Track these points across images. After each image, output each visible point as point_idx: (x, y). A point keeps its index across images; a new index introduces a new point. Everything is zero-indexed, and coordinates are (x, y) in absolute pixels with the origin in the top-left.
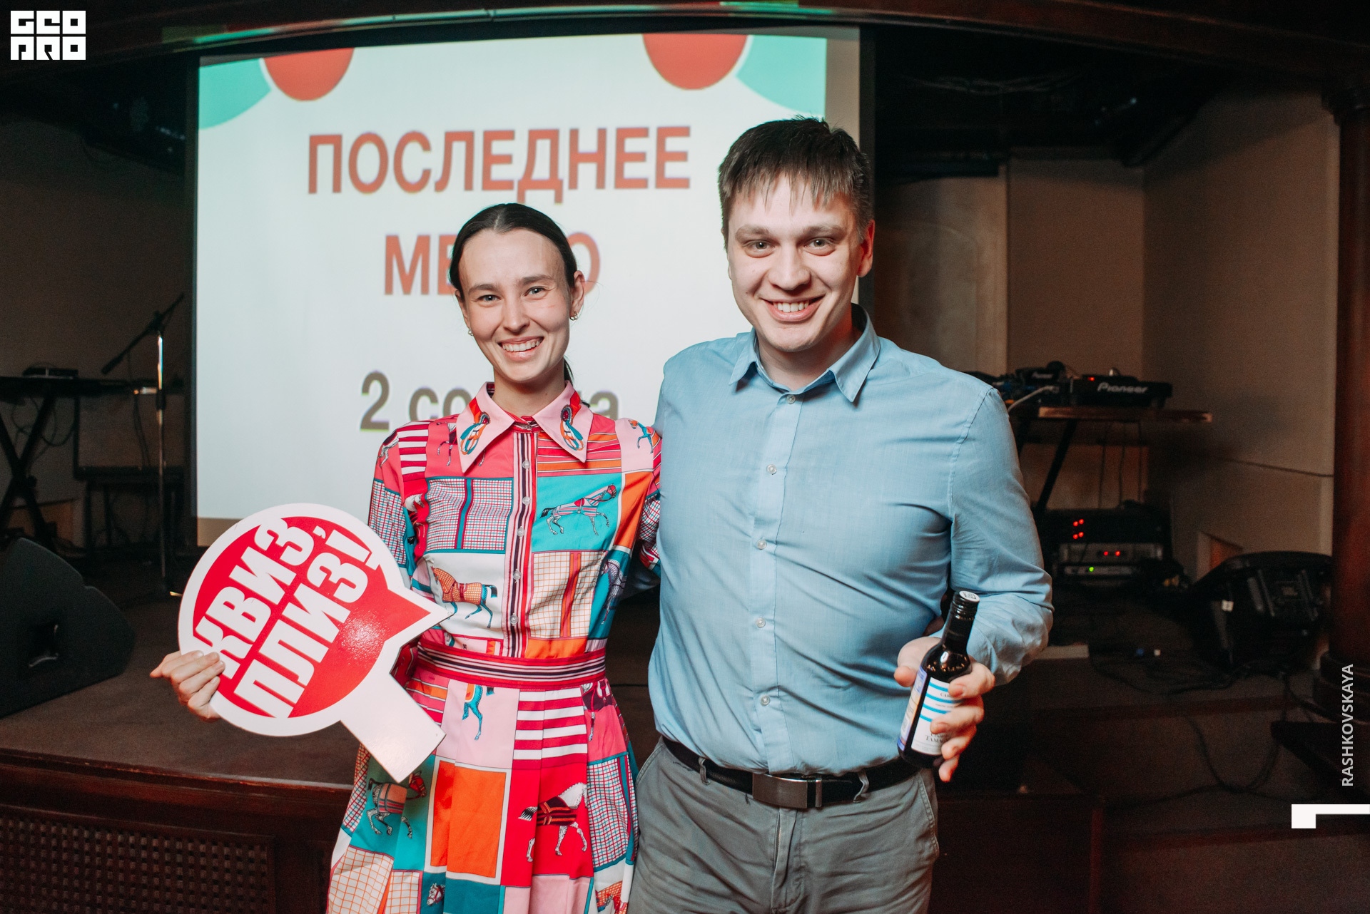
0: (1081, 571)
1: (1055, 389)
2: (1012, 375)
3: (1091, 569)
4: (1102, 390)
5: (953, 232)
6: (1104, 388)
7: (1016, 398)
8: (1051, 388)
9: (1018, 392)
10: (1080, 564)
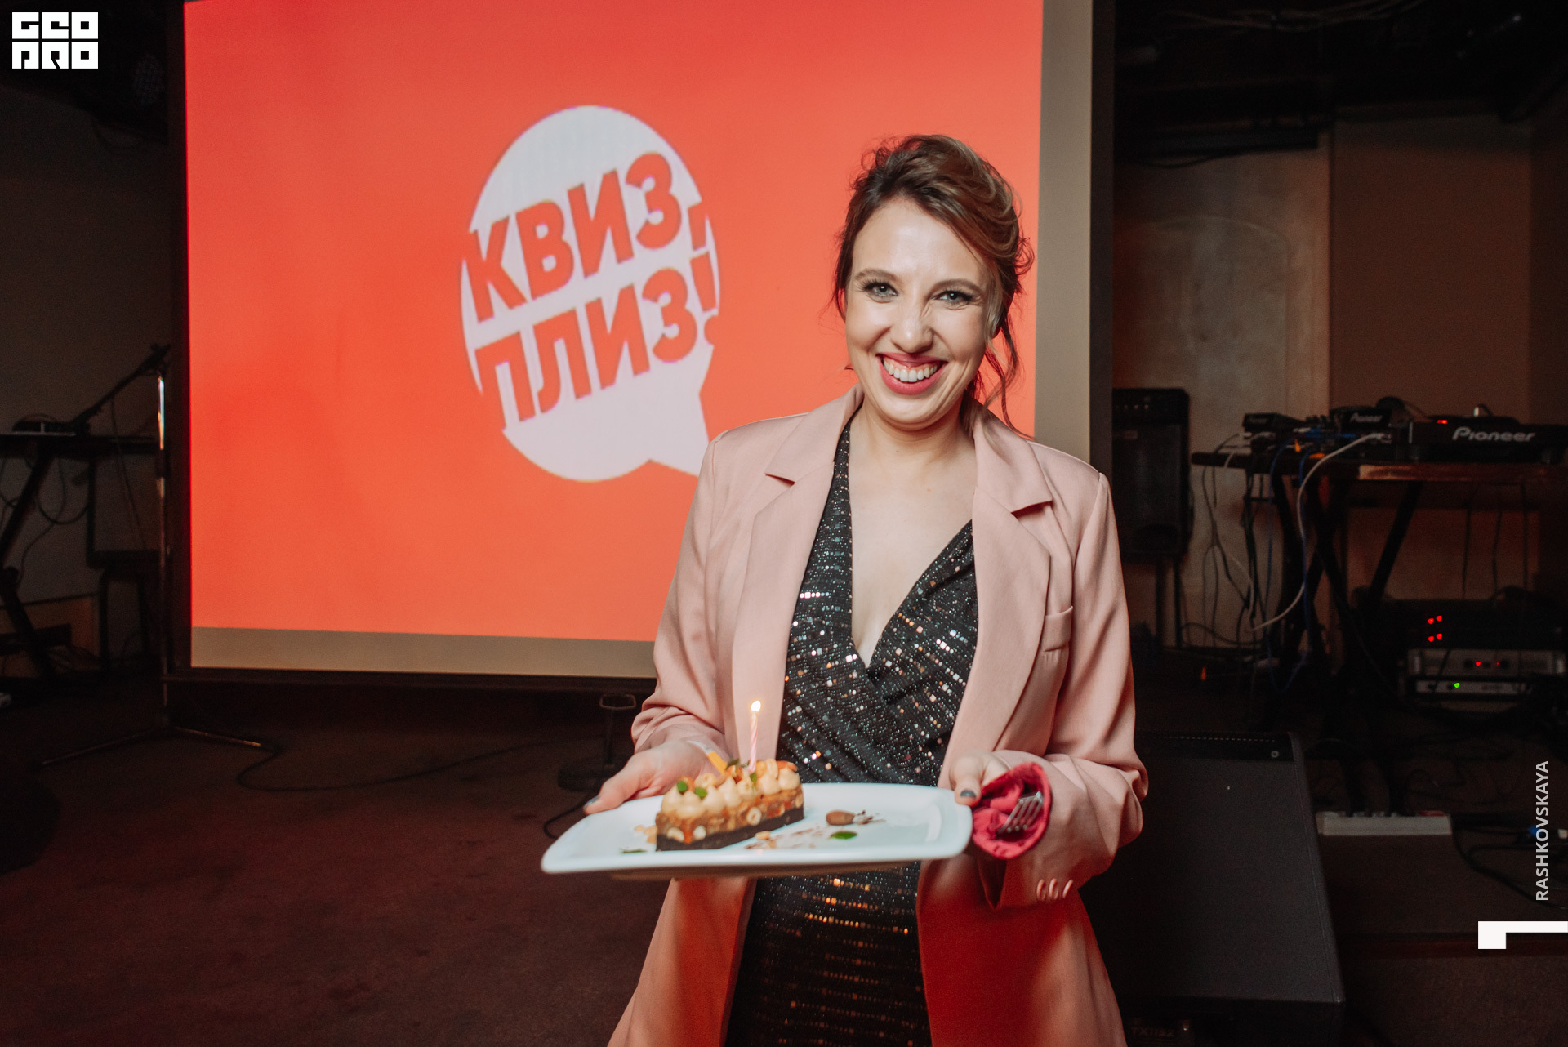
0: (1442, 687)
1: (1385, 438)
2: (1323, 417)
3: (1457, 685)
4: (1460, 437)
5: (1255, 227)
6: (1463, 435)
7: (1327, 453)
8: (1379, 436)
9: (1332, 443)
10: (1439, 678)
